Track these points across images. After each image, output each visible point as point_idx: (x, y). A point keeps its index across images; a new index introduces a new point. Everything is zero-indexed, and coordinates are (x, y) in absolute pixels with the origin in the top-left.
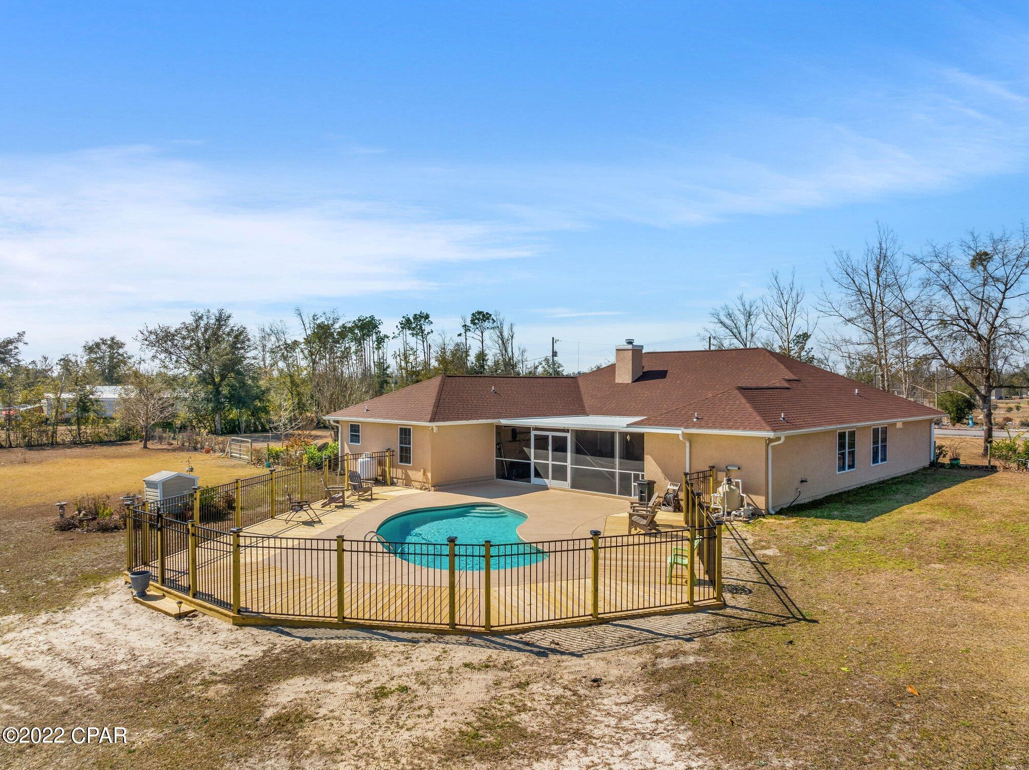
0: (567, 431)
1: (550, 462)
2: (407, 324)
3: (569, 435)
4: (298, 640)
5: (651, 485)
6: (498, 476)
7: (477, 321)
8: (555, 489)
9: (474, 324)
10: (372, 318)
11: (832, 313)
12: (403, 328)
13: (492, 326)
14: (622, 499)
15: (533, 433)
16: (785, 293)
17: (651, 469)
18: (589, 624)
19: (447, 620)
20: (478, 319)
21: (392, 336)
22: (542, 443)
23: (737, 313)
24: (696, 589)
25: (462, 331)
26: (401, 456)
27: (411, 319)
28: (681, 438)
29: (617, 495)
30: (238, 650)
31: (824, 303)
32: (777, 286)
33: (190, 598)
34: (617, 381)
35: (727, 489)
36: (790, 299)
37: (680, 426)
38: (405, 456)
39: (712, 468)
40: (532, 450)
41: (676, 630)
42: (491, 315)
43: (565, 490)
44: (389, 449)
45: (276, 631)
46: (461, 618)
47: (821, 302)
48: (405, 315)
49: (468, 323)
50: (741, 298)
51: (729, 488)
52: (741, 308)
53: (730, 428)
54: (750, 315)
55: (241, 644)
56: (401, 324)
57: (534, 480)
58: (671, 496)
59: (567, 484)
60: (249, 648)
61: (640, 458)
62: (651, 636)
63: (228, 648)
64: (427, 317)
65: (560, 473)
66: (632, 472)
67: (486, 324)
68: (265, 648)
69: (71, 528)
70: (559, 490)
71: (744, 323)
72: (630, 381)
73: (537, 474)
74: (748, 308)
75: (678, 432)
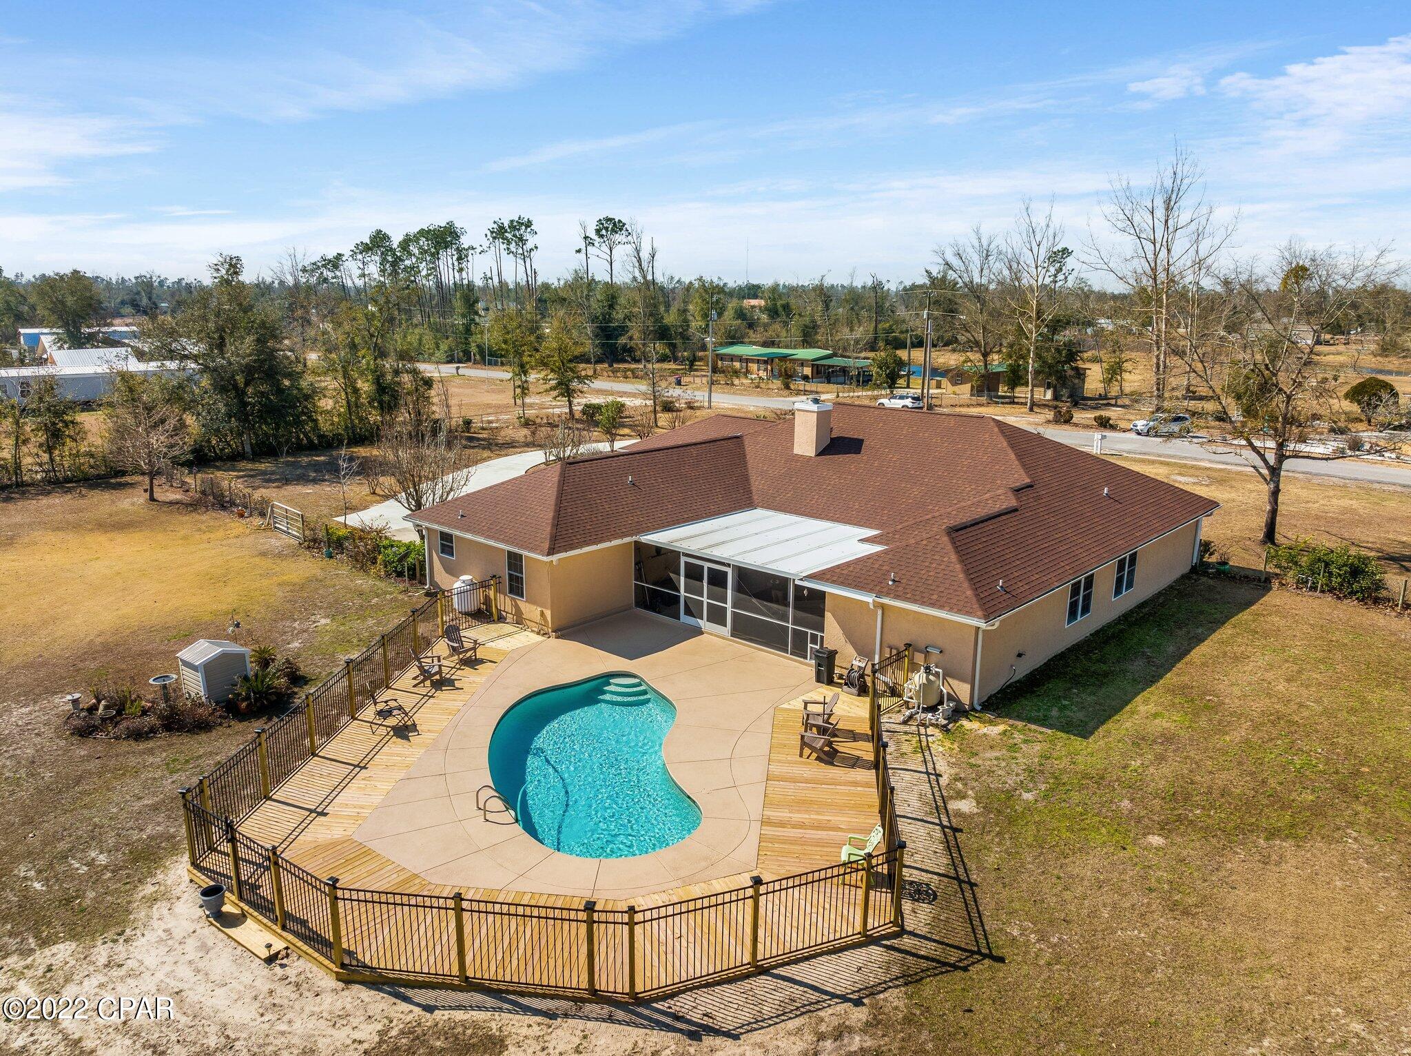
0: (729, 565)
1: (705, 600)
2: (499, 233)
3: (729, 571)
4: (417, 1010)
5: (832, 655)
6: (638, 604)
7: (604, 232)
8: (711, 634)
9: (602, 236)
10: (451, 224)
11: (1099, 266)
12: (494, 238)
13: (625, 240)
14: (796, 661)
15: (683, 559)
16: (1037, 231)
17: (833, 634)
18: (747, 976)
19: (584, 985)
20: (607, 229)
21: (479, 250)
22: (694, 573)
23: (970, 250)
24: (872, 893)
25: (582, 245)
26: (511, 585)
27: (506, 225)
28: (871, 607)
29: (788, 655)
30: (348, 1030)
31: (1089, 251)
32: (1028, 221)
33: (279, 931)
34: (796, 451)
35: (925, 681)
36: (1045, 239)
37: (871, 591)
38: (516, 587)
39: (908, 646)
40: (682, 579)
41: (844, 984)
42: (624, 224)
43: (723, 638)
44: (494, 576)
45: (390, 993)
46: (602, 984)
47: (1085, 249)
48: (497, 220)
49: (593, 235)
50: (977, 232)
51: (927, 679)
52: (977, 244)
53: (932, 605)
54: (987, 256)
55: (351, 1019)
56: (492, 232)
57: (685, 619)
58: (856, 675)
59: (726, 631)
60: (361, 1027)
61: (822, 614)
62: (814, 996)
63: (338, 1025)
64: (528, 224)
65: (717, 616)
66: (809, 631)
67: (618, 237)
68: (379, 1027)
69: (93, 731)
70: (716, 636)
71: (979, 266)
72: (813, 454)
73: (689, 612)
74: (985, 244)
75: (869, 599)
